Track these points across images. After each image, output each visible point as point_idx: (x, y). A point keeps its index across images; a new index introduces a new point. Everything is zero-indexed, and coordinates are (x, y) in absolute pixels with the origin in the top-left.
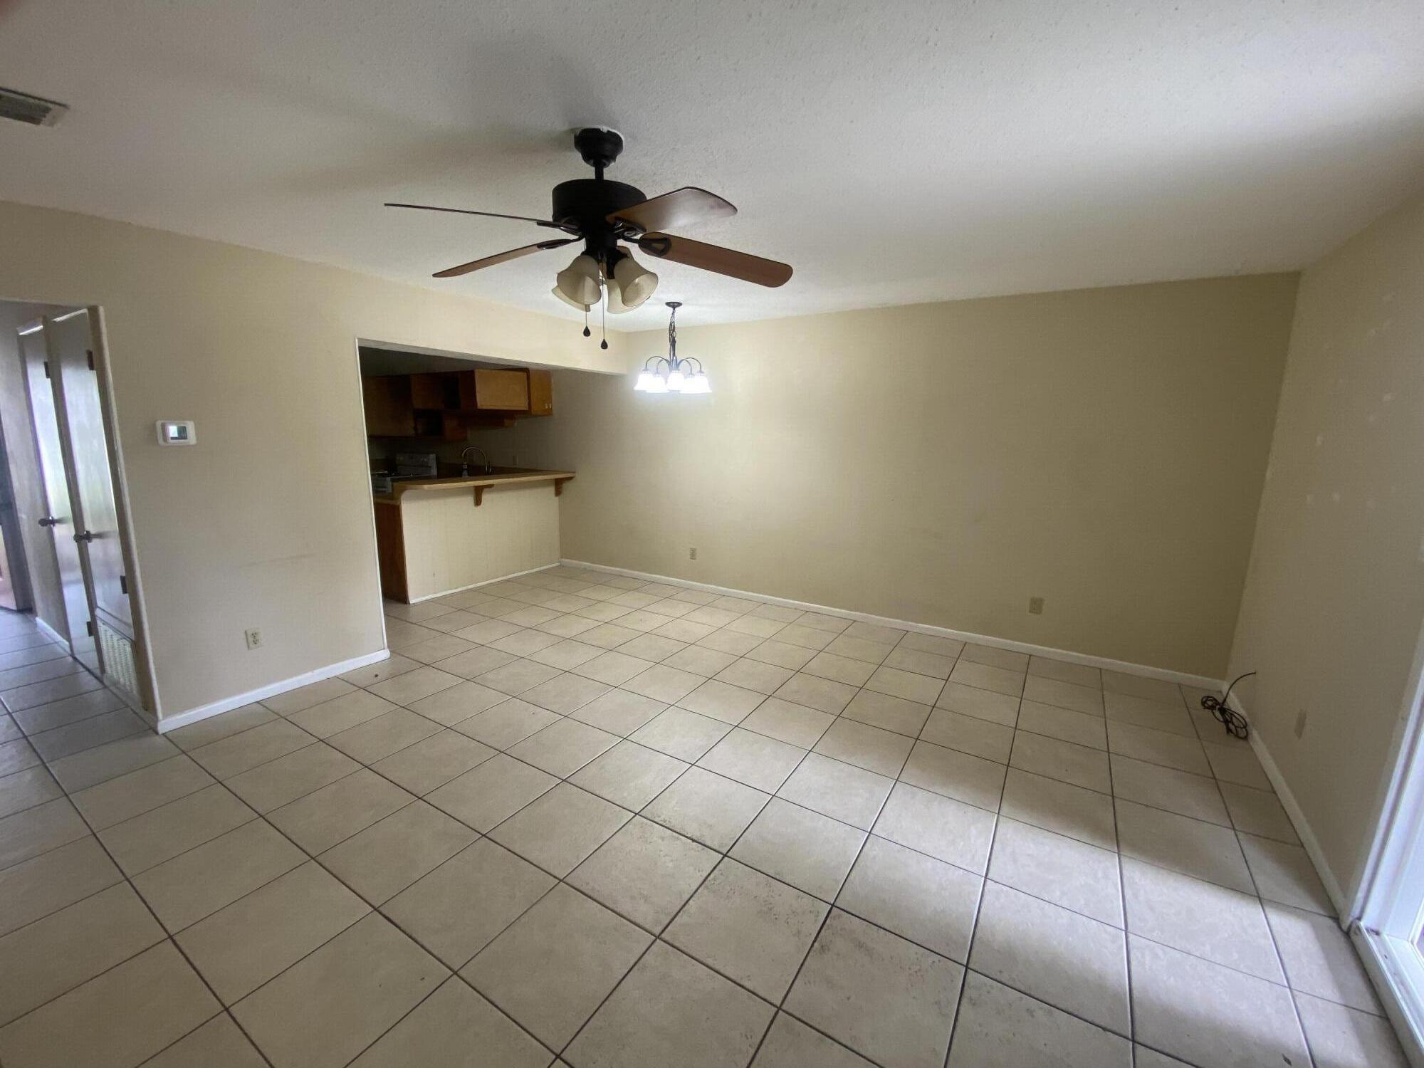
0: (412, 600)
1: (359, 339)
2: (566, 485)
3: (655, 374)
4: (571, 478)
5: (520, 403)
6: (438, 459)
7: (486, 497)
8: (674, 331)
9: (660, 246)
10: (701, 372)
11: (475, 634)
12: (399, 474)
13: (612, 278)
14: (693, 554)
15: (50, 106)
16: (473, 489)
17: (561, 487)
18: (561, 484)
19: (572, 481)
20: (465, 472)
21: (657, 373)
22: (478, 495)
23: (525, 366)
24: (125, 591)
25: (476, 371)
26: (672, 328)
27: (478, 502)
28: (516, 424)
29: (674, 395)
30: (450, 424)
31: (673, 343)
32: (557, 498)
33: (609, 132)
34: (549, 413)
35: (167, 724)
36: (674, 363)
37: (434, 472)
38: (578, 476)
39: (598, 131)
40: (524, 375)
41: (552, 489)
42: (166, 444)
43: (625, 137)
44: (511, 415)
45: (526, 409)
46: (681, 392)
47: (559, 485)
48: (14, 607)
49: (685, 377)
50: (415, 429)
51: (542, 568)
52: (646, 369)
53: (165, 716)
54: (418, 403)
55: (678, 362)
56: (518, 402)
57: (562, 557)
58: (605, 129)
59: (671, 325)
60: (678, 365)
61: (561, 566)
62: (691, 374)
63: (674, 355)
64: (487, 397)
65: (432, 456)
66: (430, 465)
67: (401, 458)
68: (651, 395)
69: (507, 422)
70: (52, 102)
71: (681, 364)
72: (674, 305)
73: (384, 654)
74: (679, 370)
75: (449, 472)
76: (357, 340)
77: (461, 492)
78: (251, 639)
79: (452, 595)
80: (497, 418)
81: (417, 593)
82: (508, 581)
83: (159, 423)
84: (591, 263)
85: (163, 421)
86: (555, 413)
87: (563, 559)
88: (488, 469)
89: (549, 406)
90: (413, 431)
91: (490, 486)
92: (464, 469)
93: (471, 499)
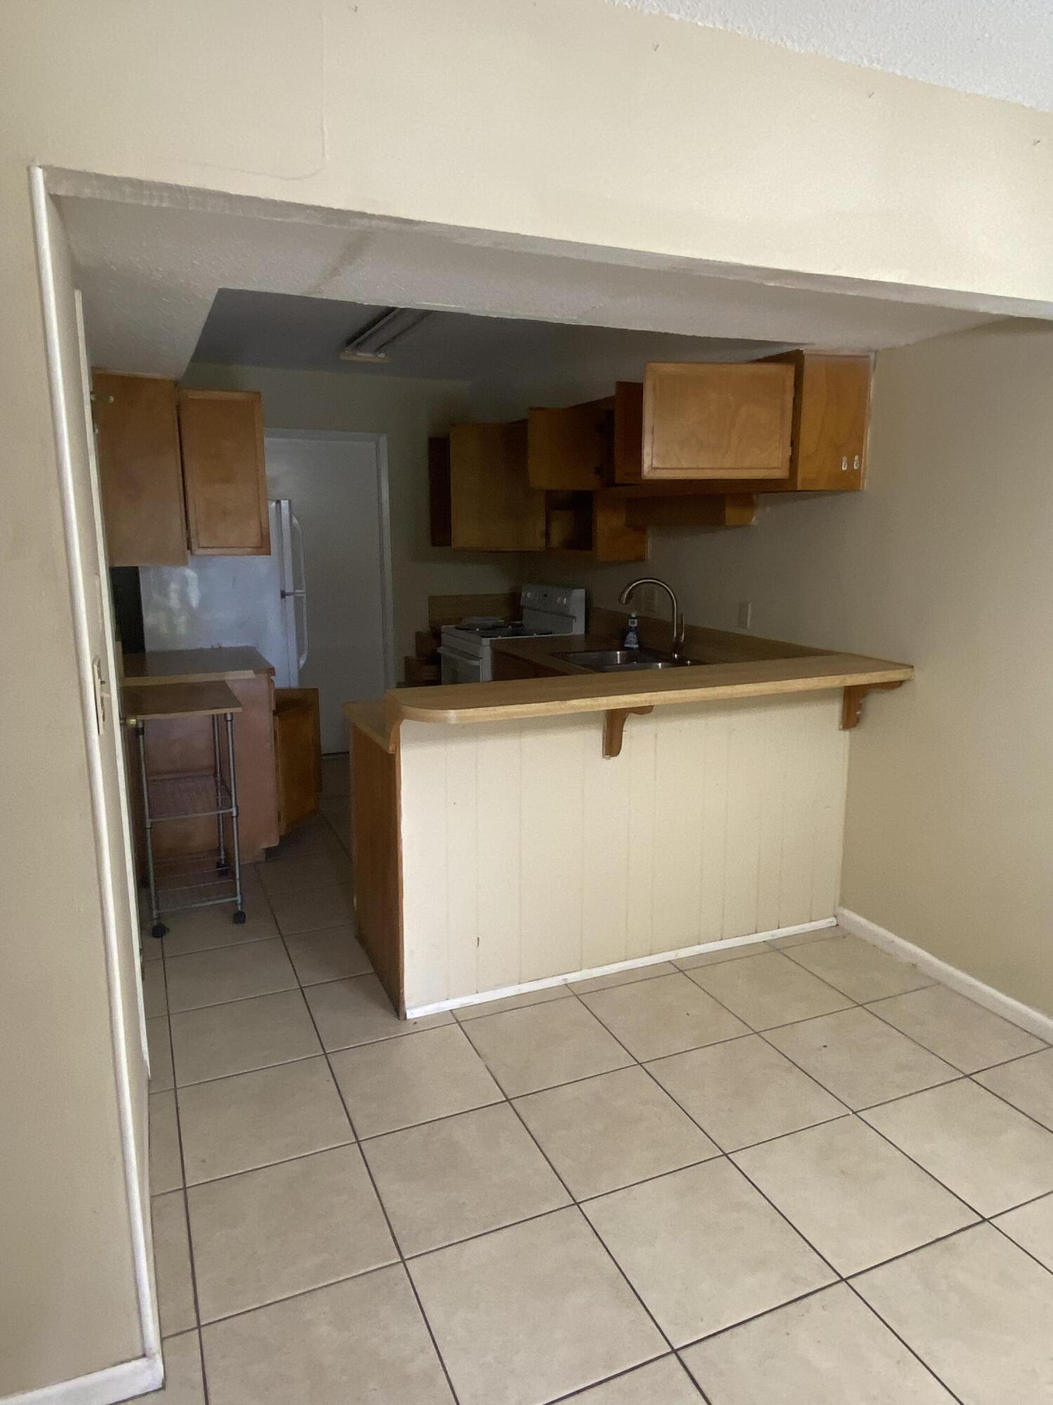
0: (412, 1009)
1: (54, 174)
2: (874, 703)
4: (895, 685)
5: (767, 459)
6: (588, 600)
7: (633, 732)
16: (603, 718)
17: (860, 707)
18: (865, 698)
19: (899, 691)
27: (612, 747)
28: (754, 519)
30: (607, 523)
32: (846, 736)
34: (848, 484)
37: (578, 628)
38: (918, 676)
40: (788, 372)
41: (835, 709)
44: (744, 492)
45: (781, 473)
47: (855, 702)
50: (547, 534)
54: (544, 477)
57: (842, 904)
61: (839, 934)
65: (580, 594)
66: (571, 613)
67: (529, 595)
69: (731, 514)
76: (39, 175)
86: (866, 484)
87: (846, 912)
88: (679, 635)
89: (850, 464)
90: (543, 541)
91: (643, 711)
92: (631, 629)
93: (595, 737)
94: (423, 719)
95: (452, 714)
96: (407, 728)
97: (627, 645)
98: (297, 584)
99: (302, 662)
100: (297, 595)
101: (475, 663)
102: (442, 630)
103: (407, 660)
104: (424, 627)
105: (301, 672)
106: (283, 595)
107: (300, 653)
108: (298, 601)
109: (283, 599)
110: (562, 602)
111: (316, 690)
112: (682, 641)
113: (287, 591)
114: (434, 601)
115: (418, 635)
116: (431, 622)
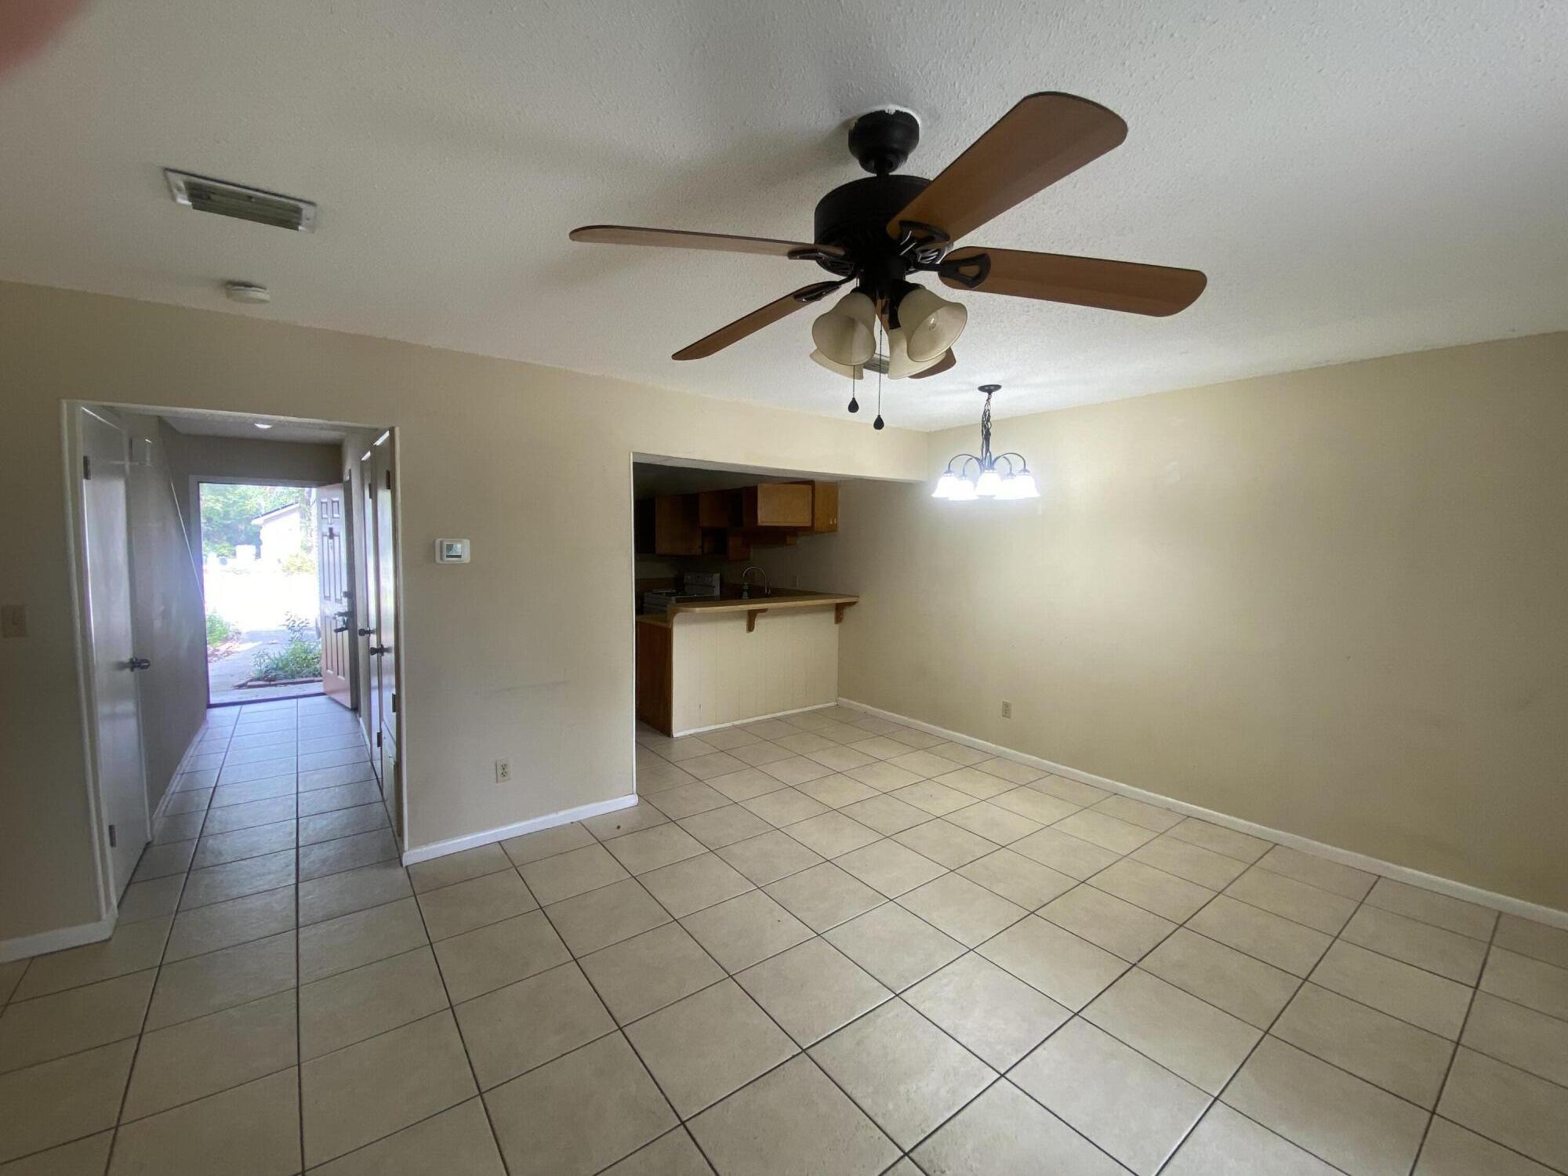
0: (676, 734)
1: (634, 453)
2: (848, 612)
3: (961, 477)
4: (854, 603)
5: (801, 519)
6: (721, 579)
7: (760, 622)
8: (988, 420)
9: (971, 271)
10: (1025, 470)
11: (731, 786)
12: (685, 594)
13: (895, 328)
14: (1006, 709)
15: (301, 205)
16: (746, 613)
17: (841, 614)
18: (843, 609)
19: (855, 607)
20: (745, 594)
21: (964, 475)
22: (751, 618)
23: (811, 478)
24: (394, 711)
25: (759, 485)
26: (986, 417)
27: (751, 628)
28: (800, 541)
29: (987, 502)
30: (733, 543)
31: (987, 436)
32: (837, 627)
33: (897, 111)
34: (833, 529)
35: (412, 855)
36: (987, 461)
37: (717, 592)
38: (862, 601)
39: (882, 113)
40: (809, 487)
41: (832, 616)
42: (441, 562)
43: (922, 120)
44: (794, 532)
45: (809, 525)
46: (995, 498)
47: (839, 609)
48: (349, 706)
49: (1002, 479)
50: (702, 547)
51: (816, 707)
52: (949, 471)
53: (411, 846)
54: (705, 521)
55: (993, 459)
56: (798, 517)
57: (839, 696)
58: (891, 108)
59: (985, 413)
60: (992, 464)
61: (838, 706)
62: (1011, 474)
63: (988, 450)
64: (768, 514)
65: (717, 576)
66: (713, 585)
67: (688, 576)
68: (954, 502)
69: (790, 539)
70: (301, 201)
71: (998, 461)
72: (989, 389)
73: (632, 800)
74: (993, 469)
75: (731, 593)
76: (631, 454)
77: (735, 616)
78: (500, 771)
79: (716, 731)
80: (780, 536)
81: (682, 725)
82: (778, 719)
83: (438, 541)
84: (865, 303)
85: (442, 539)
86: (839, 529)
87: (840, 699)
88: (768, 591)
89: (833, 521)
90: (700, 550)
91: (764, 611)
92: (744, 590)
93: (744, 624)
94: (687, 612)
95: (698, 610)
96: (676, 619)
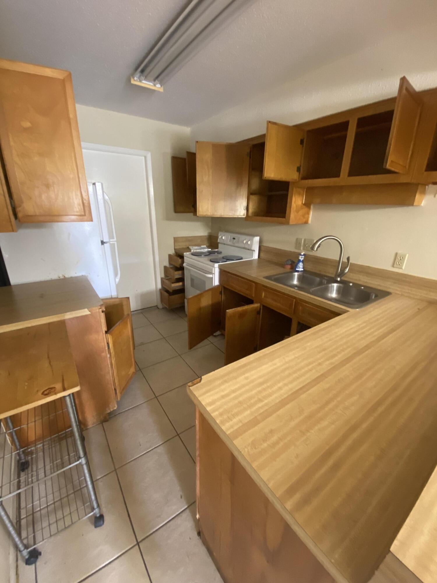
30: (295, 202)
65: (257, 239)
66: (253, 249)
67: (223, 237)
92: (299, 261)
97: (297, 269)
98: (111, 237)
99: (117, 280)
100: (111, 243)
101: (211, 276)
102: (184, 255)
103: (165, 267)
104: (172, 252)
105: (117, 286)
106: (103, 243)
107: (116, 275)
108: (112, 247)
109: (103, 246)
110: (247, 242)
111: (128, 298)
112: (346, 272)
113: (104, 241)
114: (176, 240)
115: (170, 256)
116: (175, 249)
